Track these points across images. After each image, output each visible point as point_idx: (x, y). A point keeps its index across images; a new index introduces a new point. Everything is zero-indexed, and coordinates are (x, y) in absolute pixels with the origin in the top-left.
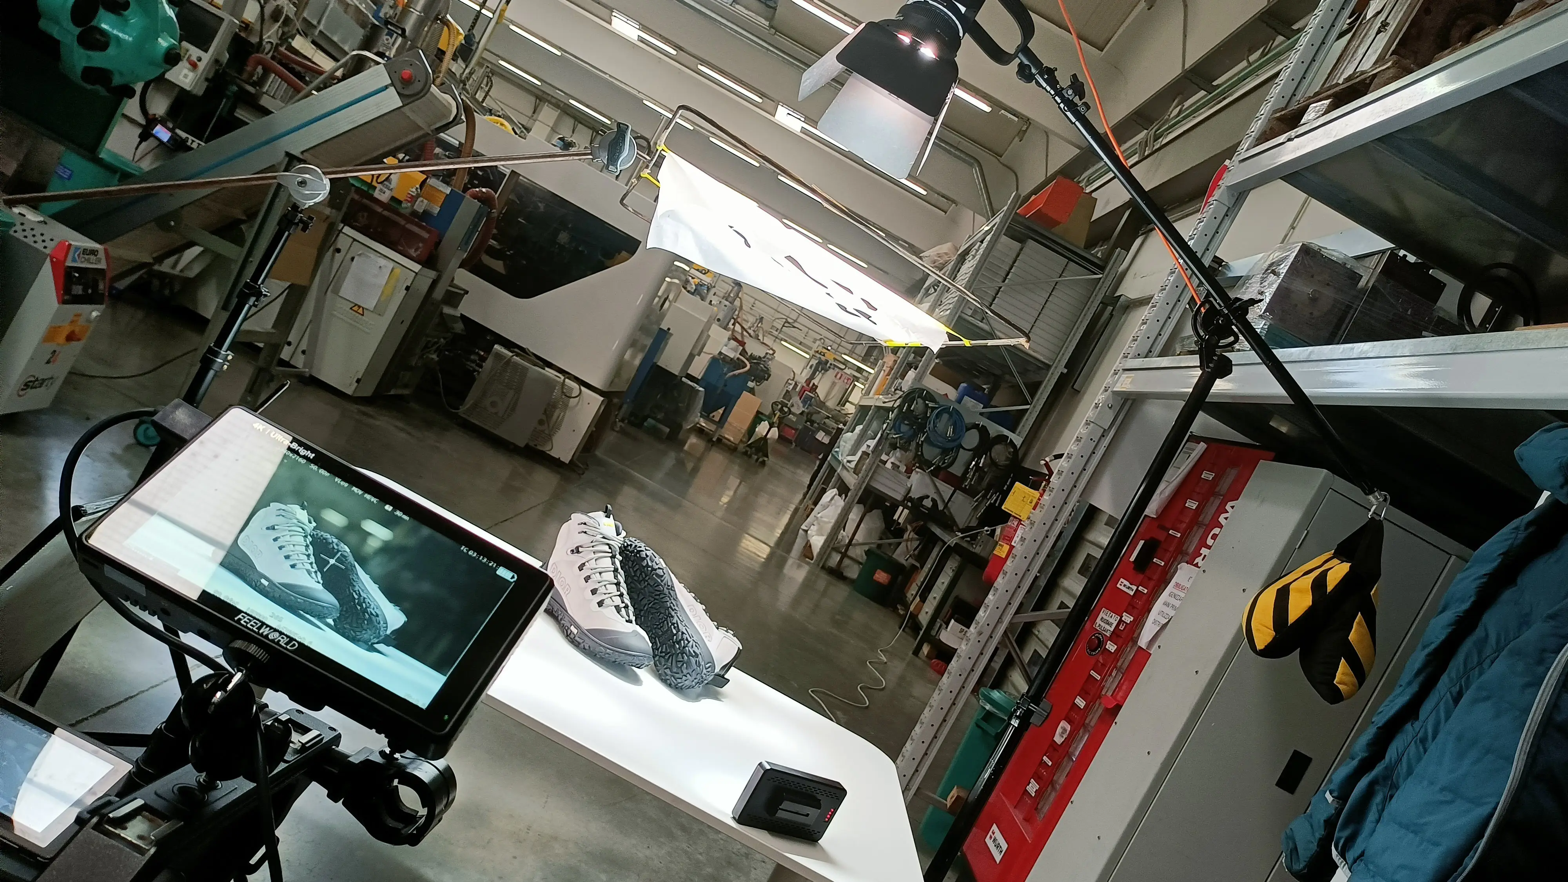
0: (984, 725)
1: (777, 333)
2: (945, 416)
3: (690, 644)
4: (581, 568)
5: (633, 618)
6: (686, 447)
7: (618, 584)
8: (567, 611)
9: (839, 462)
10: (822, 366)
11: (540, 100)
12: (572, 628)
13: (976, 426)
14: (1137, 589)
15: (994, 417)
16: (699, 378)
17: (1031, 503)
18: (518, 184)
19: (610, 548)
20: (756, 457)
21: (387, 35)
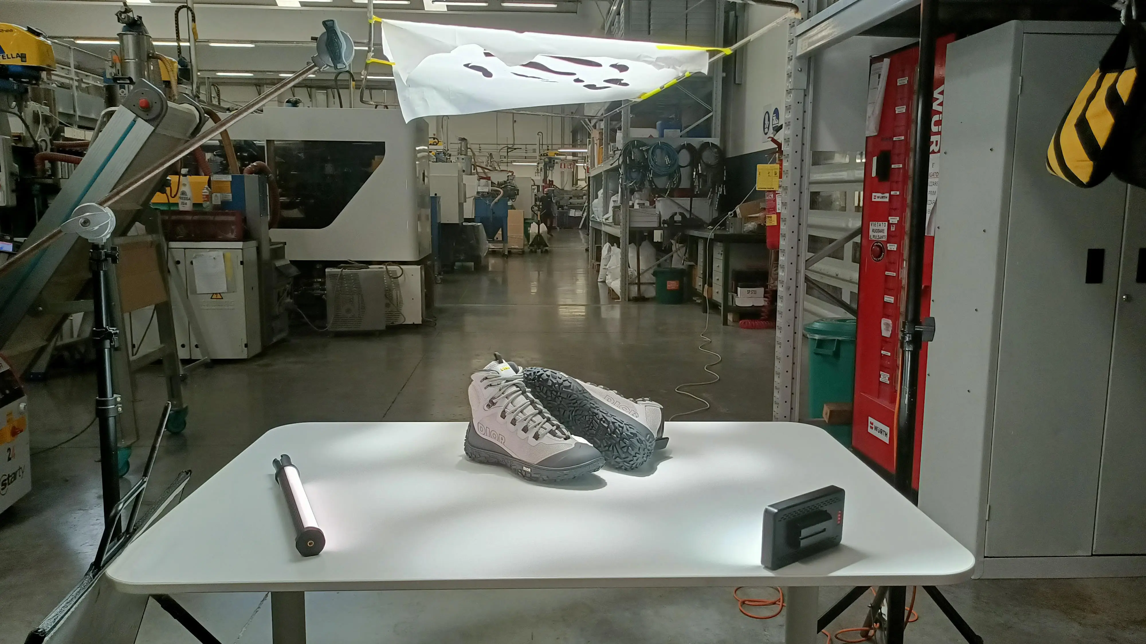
0: (821, 351)
1: (506, 159)
2: (658, 151)
3: (625, 428)
4: (503, 416)
5: (568, 433)
6: (490, 269)
7: (540, 413)
8: (512, 457)
9: (600, 223)
10: (549, 164)
11: (259, 86)
12: (525, 468)
13: (683, 147)
14: (890, 195)
15: (693, 134)
16: (473, 217)
17: (776, 174)
18: (277, 149)
19: (517, 387)
20: (540, 250)
21: (120, 88)
